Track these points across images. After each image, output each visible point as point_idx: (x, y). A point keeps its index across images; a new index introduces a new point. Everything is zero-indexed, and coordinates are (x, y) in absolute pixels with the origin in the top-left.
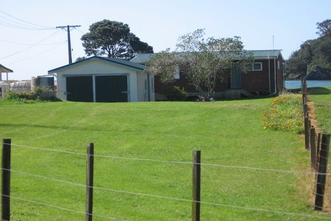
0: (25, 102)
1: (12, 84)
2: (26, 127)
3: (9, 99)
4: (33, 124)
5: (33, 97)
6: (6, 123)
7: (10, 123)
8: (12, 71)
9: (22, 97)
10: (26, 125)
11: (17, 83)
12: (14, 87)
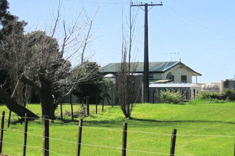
0: (217, 102)
1: (203, 86)
2: (221, 124)
3: (202, 99)
4: (228, 120)
5: (223, 98)
6: (203, 119)
7: (206, 119)
8: (201, 75)
9: (213, 97)
10: (221, 122)
11: (207, 85)
12: (204, 89)
